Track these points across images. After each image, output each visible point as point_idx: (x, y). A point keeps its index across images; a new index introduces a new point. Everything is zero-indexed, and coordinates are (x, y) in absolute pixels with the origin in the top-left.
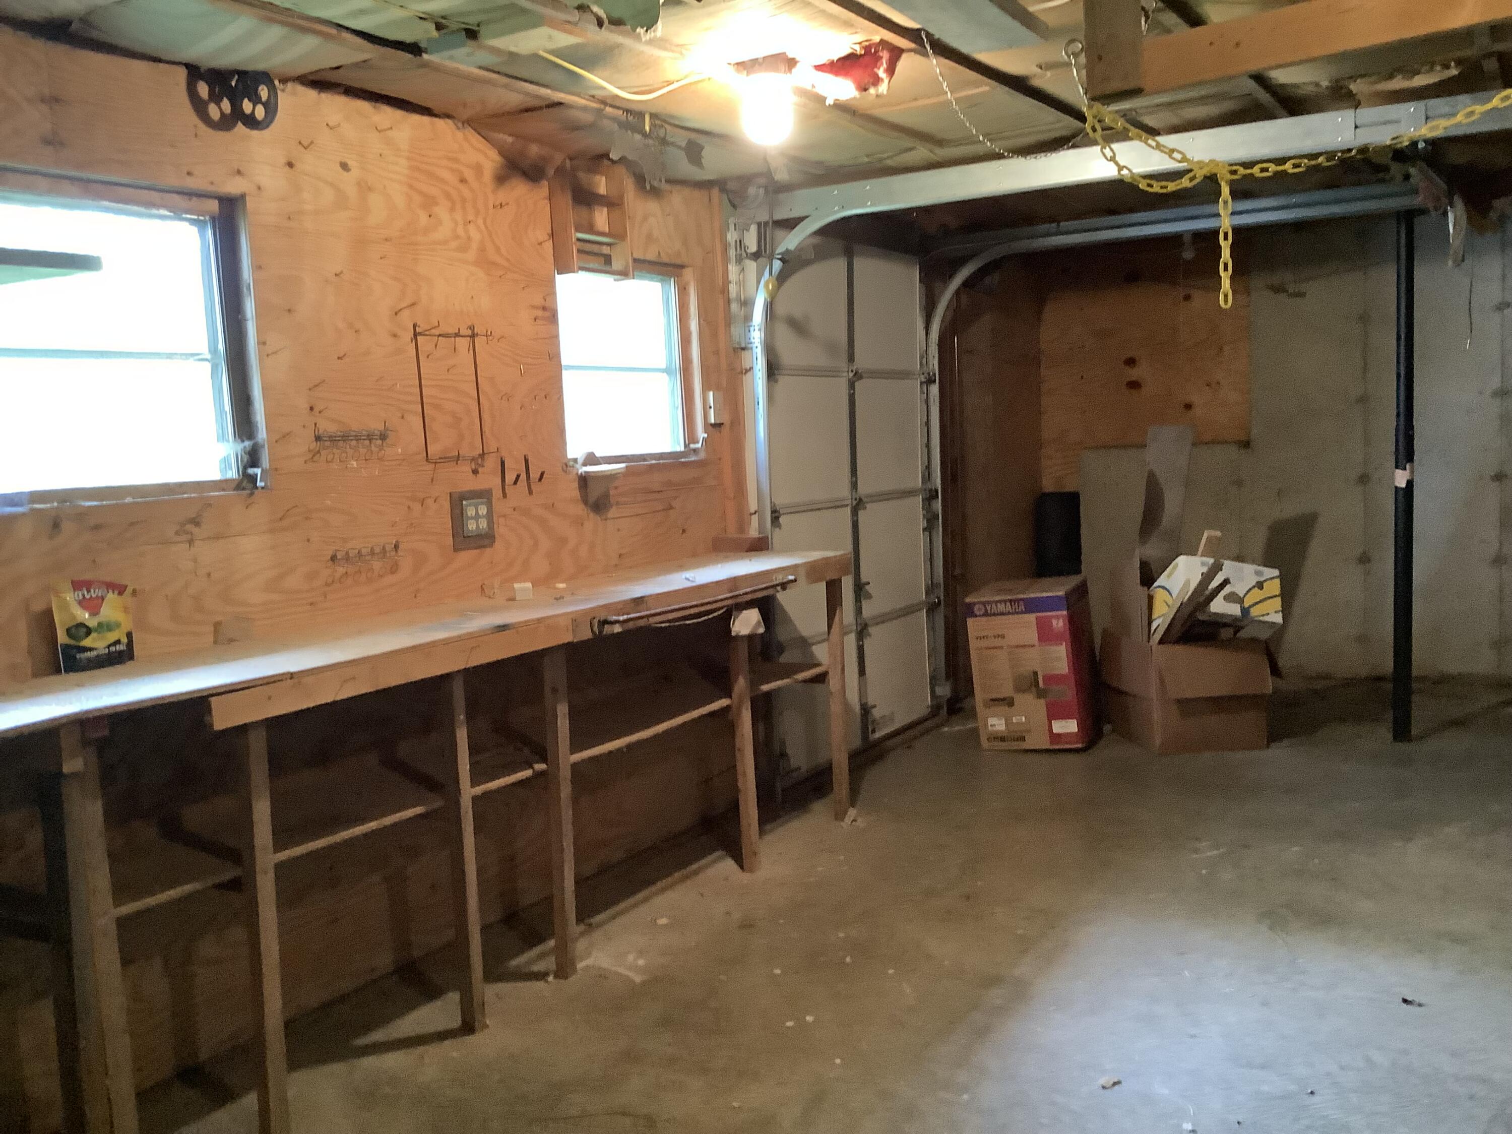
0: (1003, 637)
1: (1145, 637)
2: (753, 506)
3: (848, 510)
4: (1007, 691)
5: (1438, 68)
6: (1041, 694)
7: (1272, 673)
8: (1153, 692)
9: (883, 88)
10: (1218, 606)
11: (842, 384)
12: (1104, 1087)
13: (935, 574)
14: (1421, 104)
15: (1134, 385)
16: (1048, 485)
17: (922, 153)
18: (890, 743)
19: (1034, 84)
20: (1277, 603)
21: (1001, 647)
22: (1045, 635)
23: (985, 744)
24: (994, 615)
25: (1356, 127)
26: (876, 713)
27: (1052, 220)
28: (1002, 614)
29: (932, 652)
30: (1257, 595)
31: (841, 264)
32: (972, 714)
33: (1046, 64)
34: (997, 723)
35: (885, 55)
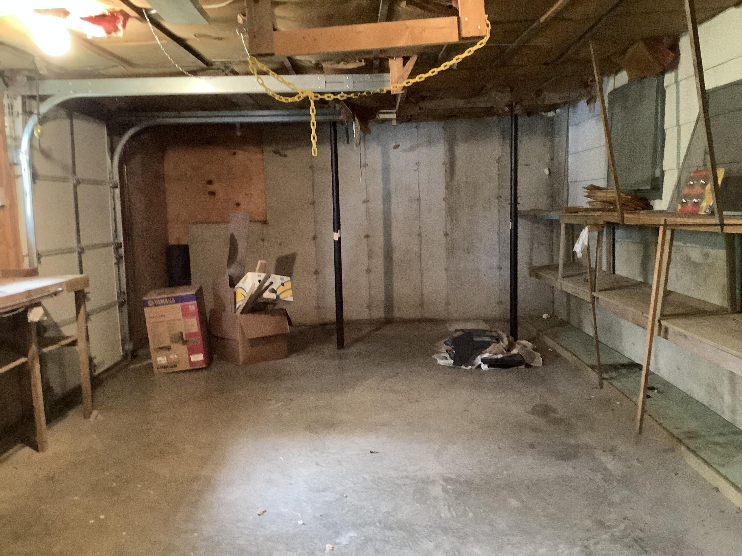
0: (163, 316)
1: (234, 311)
2: (25, 251)
3: (76, 254)
4: (167, 343)
5: (358, 61)
6: (185, 342)
7: (289, 325)
8: (238, 337)
9: (120, 34)
10: (267, 295)
11: (70, 186)
12: (259, 515)
13: (122, 287)
14: (351, 76)
15: (212, 193)
16: (172, 241)
17: (120, 69)
18: (104, 376)
19: (189, 44)
20: (290, 292)
21: (163, 321)
22: (186, 314)
23: (156, 371)
24: (159, 305)
25: (326, 83)
26: (96, 361)
27: (176, 110)
28: (163, 305)
29: (122, 327)
30: (282, 289)
31: (67, 122)
32: (148, 356)
33: (199, 34)
34: (162, 360)
35: (121, 18)
